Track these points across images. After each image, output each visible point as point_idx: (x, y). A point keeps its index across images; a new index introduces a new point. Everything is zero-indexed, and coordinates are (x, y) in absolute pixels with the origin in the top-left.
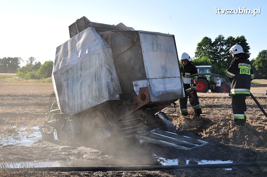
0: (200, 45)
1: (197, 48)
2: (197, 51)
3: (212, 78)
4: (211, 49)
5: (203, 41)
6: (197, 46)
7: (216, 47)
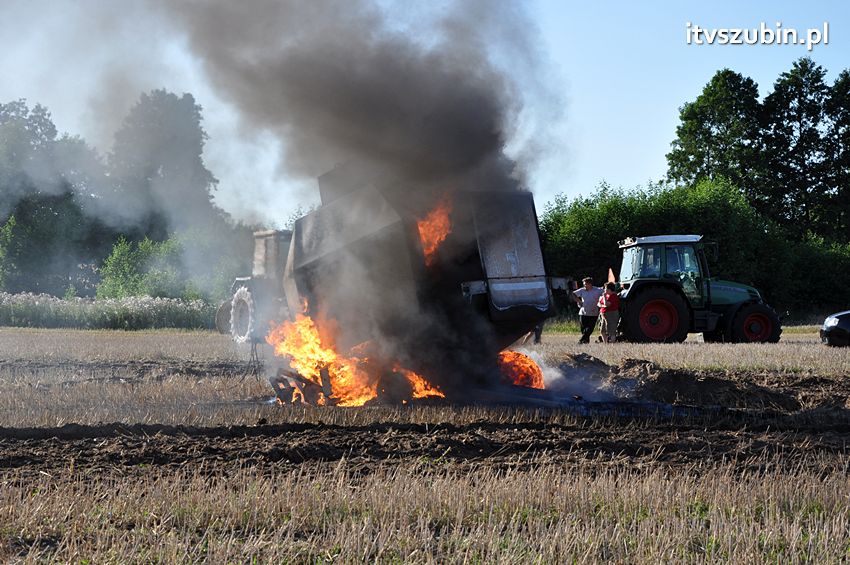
0: (694, 117)
1: (679, 134)
2: (678, 147)
3: (705, 286)
4: (752, 136)
5: (709, 92)
6: (680, 123)
7: (780, 126)
